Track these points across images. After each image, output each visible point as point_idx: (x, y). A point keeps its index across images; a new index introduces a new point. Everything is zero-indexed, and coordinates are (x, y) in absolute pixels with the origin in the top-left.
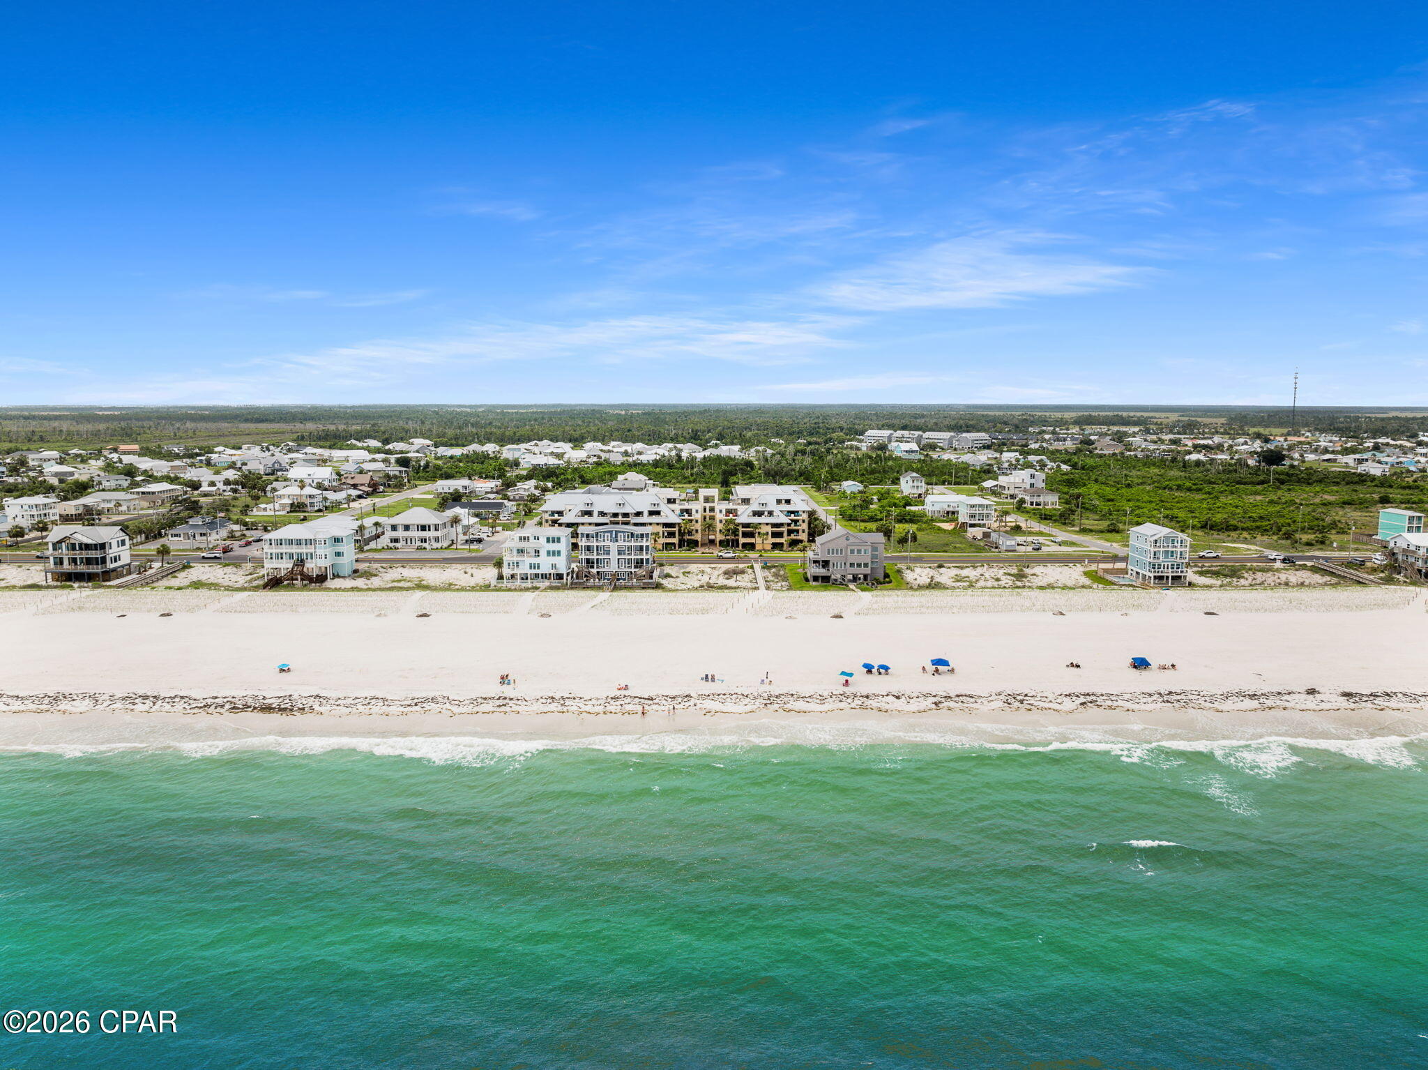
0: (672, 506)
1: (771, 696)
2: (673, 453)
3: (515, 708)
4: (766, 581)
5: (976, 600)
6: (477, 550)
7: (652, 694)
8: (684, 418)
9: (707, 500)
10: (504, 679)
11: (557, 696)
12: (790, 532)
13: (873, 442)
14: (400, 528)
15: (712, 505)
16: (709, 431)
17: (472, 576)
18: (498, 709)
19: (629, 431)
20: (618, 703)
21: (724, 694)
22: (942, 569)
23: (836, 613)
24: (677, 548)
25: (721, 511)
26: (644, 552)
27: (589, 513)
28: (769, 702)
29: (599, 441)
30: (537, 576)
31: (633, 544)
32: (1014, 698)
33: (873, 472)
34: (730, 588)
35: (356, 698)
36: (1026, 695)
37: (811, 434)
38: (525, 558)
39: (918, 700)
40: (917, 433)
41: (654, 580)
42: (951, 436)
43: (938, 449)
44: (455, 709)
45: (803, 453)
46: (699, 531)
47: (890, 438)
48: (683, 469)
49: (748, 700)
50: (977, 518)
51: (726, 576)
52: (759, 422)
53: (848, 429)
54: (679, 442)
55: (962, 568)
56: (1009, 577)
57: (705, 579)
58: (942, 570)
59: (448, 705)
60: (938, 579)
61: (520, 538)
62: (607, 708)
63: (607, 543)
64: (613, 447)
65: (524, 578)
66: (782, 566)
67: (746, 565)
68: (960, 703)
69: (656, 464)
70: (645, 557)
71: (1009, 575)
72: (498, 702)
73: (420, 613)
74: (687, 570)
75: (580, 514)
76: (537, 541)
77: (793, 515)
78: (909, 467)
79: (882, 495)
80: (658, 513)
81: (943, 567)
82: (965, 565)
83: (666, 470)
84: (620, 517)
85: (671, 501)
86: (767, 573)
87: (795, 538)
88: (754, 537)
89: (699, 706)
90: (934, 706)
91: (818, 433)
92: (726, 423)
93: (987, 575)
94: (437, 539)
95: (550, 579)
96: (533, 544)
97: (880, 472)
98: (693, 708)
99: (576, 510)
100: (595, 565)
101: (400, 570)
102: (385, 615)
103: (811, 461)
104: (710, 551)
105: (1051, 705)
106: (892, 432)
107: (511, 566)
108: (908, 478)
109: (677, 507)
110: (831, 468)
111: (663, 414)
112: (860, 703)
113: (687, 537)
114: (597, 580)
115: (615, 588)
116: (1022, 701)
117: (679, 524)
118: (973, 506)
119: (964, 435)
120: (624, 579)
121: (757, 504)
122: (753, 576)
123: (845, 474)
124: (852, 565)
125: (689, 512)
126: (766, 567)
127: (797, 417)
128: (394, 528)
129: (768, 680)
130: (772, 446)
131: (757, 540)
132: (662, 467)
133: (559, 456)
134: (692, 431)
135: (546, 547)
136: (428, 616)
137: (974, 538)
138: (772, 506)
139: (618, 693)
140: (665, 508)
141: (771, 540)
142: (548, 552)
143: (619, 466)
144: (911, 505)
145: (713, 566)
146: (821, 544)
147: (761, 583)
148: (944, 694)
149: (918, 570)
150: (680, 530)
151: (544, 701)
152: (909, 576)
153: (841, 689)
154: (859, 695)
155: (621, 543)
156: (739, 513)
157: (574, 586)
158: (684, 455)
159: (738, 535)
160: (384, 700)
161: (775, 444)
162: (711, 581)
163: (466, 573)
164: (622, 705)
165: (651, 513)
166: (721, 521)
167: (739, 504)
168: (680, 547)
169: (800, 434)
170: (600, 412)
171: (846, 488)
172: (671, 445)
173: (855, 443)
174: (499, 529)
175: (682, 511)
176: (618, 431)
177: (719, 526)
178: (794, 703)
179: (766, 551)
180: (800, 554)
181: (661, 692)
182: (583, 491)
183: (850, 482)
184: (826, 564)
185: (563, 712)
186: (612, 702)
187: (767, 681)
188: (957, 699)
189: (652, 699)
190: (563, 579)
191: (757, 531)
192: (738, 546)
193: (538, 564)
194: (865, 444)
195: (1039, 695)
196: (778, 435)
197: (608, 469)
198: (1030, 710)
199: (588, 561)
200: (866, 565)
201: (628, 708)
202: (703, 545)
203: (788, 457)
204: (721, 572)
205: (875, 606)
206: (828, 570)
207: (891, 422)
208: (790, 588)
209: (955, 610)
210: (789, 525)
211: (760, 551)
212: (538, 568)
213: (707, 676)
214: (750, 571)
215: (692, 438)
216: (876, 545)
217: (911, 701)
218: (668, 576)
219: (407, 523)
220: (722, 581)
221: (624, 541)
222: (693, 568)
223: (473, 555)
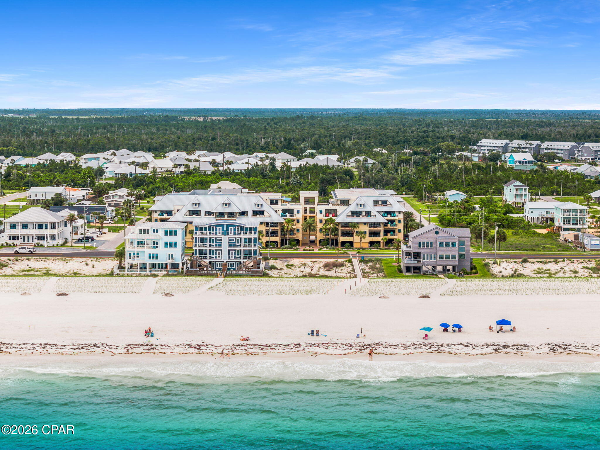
0: (275, 207)
1: (365, 345)
2: (267, 162)
3: (161, 350)
4: (364, 273)
5: (548, 285)
6: (91, 248)
7: (270, 343)
8: (274, 126)
9: (308, 201)
10: (148, 333)
11: (194, 344)
12: (386, 232)
13: (486, 152)
14: (19, 227)
15: (312, 206)
16: (304, 140)
17: (93, 267)
18: (148, 351)
19: (213, 139)
20: (243, 348)
21: (327, 344)
22: (527, 263)
23: (424, 294)
24: (279, 246)
25: (321, 212)
26: (253, 244)
27: (197, 213)
28: (363, 348)
29: (181, 150)
30: (154, 266)
31: (242, 236)
32: (560, 347)
33: (479, 182)
34: (331, 277)
35: (33, 344)
36: (570, 345)
37: (418, 144)
38: (145, 249)
39: (482, 347)
40: (535, 143)
41: (261, 269)
42: (573, 146)
43: (557, 161)
44: (114, 351)
45: (407, 162)
46: (301, 230)
47: (505, 149)
48: (278, 178)
49: (345, 347)
50: (571, 223)
51: (327, 268)
52: (360, 129)
53: (460, 138)
54: (270, 151)
55: (545, 263)
56: (586, 270)
57: (307, 270)
58: (527, 265)
59: (107, 348)
60: (521, 271)
61: (141, 231)
62: (234, 351)
63: (219, 235)
64: (199, 156)
65: (144, 266)
66: (378, 260)
67: (345, 260)
68: (515, 350)
69: (249, 173)
70: (253, 248)
71: (587, 268)
72: (147, 347)
73: (59, 293)
74: (290, 263)
75: (188, 213)
76: (156, 233)
77: (389, 216)
78: (518, 176)
79: (484, 203)
80: (262, 213)
81: (528, 262)
82: (548, 260)
83: (259, 179)
84: (226, 216)
85: (273, 202)
86: (364, 266)
87: (392, 237)
88: (352, 236)
89: (307, 350)
90: (494, 351)
91: (426, 142)
92: (322, 131)
93: (567, 269)
94: (53, 237)
95: (166, 267)
96: (152, 236)
97: (487, 183)
98: (302, 352)
99: (184, 210)
100: (208, 256)
101: (26, 262)
102: (29, 294)
103: (414, 170)
104: (311, 248)
105: (587, 351)
106: (507, 141)
107: (132, 257)
108: (512, 187)
109: (279, 208)
110: (435, 177)
111: (249, 121)
112: (436, 349)
113: (288, 236)
114: (210, 269)
115: (226, 275)
116: (565, 349)
117: (282, 223)
118: (567, 211)
119: (586, 145)
120: (234, 269)
121: (355, 204)
122: (351, 268)
123: (449, 184)
124: (441, 258)
125: (291, 212)
126: (363, 261)
127: (404, 125)
128: (13, 226)
129: (363, 335)
130: (374, 156)
131: (356, 239)
132: (256, 176)
133: (144, 165)
134: (285, 139)
135: (163, 239)
136: (67, 295)
137: (566, 240)
138: (370, 207)
139: (242, 342)
140: (267, 208)
141: (368, 239)
142: (166, 244)
143: (210, 175)
144: (513, 213)
145: (314, 260)
146: (413, 238)
147: (358, 273)
148: (504, 344)
149: (504, 265)
150: (282, 229)
151: (184, 347)
152: (495, 269)
153: (422, 341)
154: (435, 344)
155: (231, 235)
156: (338, 213)
157: (189, 274)
158: (279, 164)
159: (337, 235)
160: (56, 345)
161: (377, 154)
162: (313, 272)
163: (87, 264)
164: (246, 349)
165: (255, 213)
166: (321, 221)
167: (338, 205)
168: (282, 245)
169: (406, 143)
170: (174, 118)
171: (449, 197)
172: (262, 155)
173: (465, 153)
174: (105, 230)
175: (285, 211)
176: (200, 139)
177: (319, 226)
178: (383, 349)
179: (364, 249)
180: (395, 251)
181: (276, 342)
182: (189, 193)
183: (454, 192)
184: (417, 255)
185: (200, 353)
186: (237, 348)
187: (361, 335)
188: (514, 347)
189: (269, 346)
190: (178, 268)
191: (355, 230)
192: (337, 244)
193: (157, 254)
194: (476, 155)
195: (580, 346)
196: (382, 144)
197: (198, 178)
198: (570, 354)
199: (201, 252)
200: (454, 257)
201: (250, 351)
202: (303, 245)
203: (390, 166)
204: (321, 265)
205: (459, 289)
206: (420, 261)
207: (509, 130)
208: (385, 277)
209: (529, 292)
210: (386, 225)
211: (359, 249)
212: (157, 258)
213: (313, 331)
214: (348, 264)
215: (285, 147)
216: (463, 239)
217: (476, 348)
218: (273, 268)
219: (25, 221)
220: (322, 272)
221: (235, 234)
222: (295, 261)
223: (89, 251)
